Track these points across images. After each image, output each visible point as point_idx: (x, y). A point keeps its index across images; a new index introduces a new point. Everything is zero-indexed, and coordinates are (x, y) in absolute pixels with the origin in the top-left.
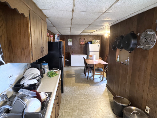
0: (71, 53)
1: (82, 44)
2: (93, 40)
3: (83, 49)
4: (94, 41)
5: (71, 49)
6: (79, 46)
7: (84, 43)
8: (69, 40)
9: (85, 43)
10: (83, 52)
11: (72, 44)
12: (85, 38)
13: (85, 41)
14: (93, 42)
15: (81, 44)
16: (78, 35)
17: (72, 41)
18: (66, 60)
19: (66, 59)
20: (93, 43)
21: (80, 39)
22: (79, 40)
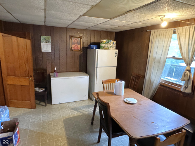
0: (49, 70)
1: (76, 48)
2: (102, 41)
3: (77, 61)
4: (106, 43)
5: (48, 59)
6: (69, 53)
7: (79, 46)
8: (42, 38)
9: (83, 48)
10: (78, 66)
11: (50, 49)
12: (81, 35)
13: (83, 44)
14: (102, 45)
15: (72, 49)
16: (66, 28)
17: (50, 41)
18: (37, 89)
19: (36, 86)
20: (104, 48)
21: (71, 37)
22: (68, 40)
